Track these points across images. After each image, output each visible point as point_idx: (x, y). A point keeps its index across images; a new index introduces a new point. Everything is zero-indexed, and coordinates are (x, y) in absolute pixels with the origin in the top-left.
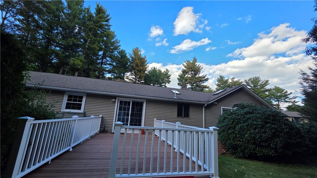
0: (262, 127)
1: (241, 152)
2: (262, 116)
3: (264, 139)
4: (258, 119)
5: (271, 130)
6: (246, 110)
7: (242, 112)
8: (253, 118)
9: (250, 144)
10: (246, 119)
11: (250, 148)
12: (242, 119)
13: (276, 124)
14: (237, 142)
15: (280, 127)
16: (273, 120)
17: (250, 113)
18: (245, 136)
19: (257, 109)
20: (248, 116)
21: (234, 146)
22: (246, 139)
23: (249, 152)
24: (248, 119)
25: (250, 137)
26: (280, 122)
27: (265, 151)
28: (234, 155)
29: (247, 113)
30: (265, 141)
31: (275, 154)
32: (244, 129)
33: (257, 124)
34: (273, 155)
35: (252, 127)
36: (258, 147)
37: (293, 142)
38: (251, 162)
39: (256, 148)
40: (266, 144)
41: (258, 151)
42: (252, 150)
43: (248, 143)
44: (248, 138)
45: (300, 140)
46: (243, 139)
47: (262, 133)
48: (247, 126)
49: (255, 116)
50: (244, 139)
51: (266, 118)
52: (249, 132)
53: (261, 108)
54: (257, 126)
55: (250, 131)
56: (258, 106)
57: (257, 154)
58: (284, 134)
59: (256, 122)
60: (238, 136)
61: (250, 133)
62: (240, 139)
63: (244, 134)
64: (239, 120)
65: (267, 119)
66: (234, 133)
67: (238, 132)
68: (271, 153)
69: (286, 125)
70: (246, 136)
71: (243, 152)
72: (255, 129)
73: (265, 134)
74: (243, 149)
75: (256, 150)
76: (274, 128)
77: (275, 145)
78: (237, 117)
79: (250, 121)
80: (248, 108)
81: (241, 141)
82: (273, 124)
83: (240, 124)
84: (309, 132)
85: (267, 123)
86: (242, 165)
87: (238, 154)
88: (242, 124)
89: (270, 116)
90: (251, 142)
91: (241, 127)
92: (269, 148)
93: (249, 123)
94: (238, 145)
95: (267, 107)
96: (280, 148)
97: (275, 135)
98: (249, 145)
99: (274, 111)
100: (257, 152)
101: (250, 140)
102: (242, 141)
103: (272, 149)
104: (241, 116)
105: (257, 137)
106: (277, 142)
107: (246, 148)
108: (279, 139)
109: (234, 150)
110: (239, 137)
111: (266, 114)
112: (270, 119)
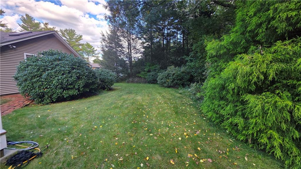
0: (69, 73)
1: (48, 98)
2: (70, 63)
3: (70, 83)
4: (66, 66)
5: (76, 74)
6: (54, 57)
7: (51, 58)
8: (61, 65)
9: (58, 89)
10: (55, 65)
11: (57, 93)
12: (50, 65)
13: (80, 70)
14: (44, 89)
15: (83, 72)
16: (78, 66)
17: (59, 60)
18: (53, 82)
19: (66, 57)
20: (56, 63)
21: (40, 94)
22: (53, 85)
23: (57, 96)
24: (56, 65)
25: (58, 82)
26: (83, 68)
27: (71, 92)
28: (40, 103)
29: (55, 60)
30: (71, 84)
31: (78, 93)
32: (52, 76)
33: (65, 70)
34: (76, 94)
35: (61, 73)
36: (65, 90)
37: (90, 82)
38: (58, 104)
39: (63, 91)
40: (72, 86)
41: (65, 94)
42: (60, 94)
43: (56, 88)
44: (56, 84)
45: (95, 80)
46: (50, 85)
47: (69, 77)
48: (55, 72)
49: (64, 63)
50: (52, 85)
51: (73, 65)
52: (57, 78)
53: (70, 56)
54: (65, 72)
55: (58, 77)
56: (67, 54)
57: (64, 96)
58: (85, 77)
59: (64, 68)
60: (45, 83)
61: (57, 79)
62: (48, 86)
63: (52, 80)
64: (46, 67)
65: (74, 66)
66: (40, 81)
67: (45, 79)
68: (75, 93)
69: (87, 70)
70: (54, 82)
71: (51, 97)
72: (63, 74)
73: (71, 78)
74: (50, 95)
75: (63, 93)
76: (78, 73)
77: (79, 86)
78: (44, 64)
79: (58, 68)
80: (57, 55)
81: (48, 88)
82: (78, 69)
83: (47, 71)
84: (100, 75)
85: (73, 69)
86: (48, 109)
87: (45, 101)
88: (50, 71)
89: (76, 62)
90: (58, 87)
91: (48, 75)
92: (74, 89)
93: (57, 70)
94: (45, 92)
95: (75, 56)
96: (82, 88)
97: (78, 78)
98: (57, 90)
99: (80, 59)
100: (64, 95)
101: (58, 85)
102: (50, 88)
103: (76, 90)
104: (49, 63)
105: (64, 82)
106: (80, 83)
107: (54, 93)
108: (82, 81)
109: (40, 99)
110: (46, 85)
111: (73, 61)
112: (76, 66)
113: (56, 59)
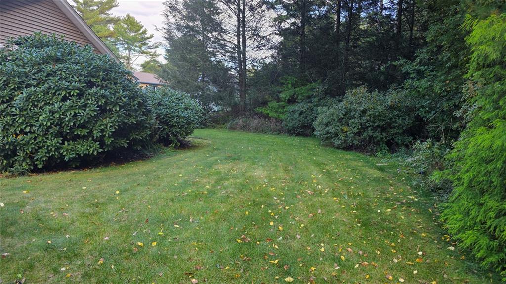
0: (80, 96)
1: (24, 160)
2: (82, 69)
3: (82, 122)
4: (73, 77)
5: (97, 100)
6: (44, 52)
7: (36, 55)
8: (61, 74)
9: (50, 137)
10: (45, 74)
11: (48, 146)
12: (34, 74)
13: (109, 88)
14: (17, 135)
15: (114, 94)
16: (104, 80)
17: (57, 60)
18: (38, 118)
19: (75, 53)
20: (50, 67)
21: (7, 147)
22: (40, 126)
23: (46, 156)
24: (48, 75)
25: (52, 119)
26: (115, 84)
27: (83, 148)
28: (6, 171)
29: (46, 61)
30: (82, 126)
31: (100, 150)
32: (38, 101)
33: (70, 88)
34: (95, 153)
35: (59, 95)
36: (68, 141)
37: (132, 122)
38: (49, 176)
39: (63, 143)
40: (85, 132)
41: (67, 150)
42: (53, 149)
43: (46, 134)
44: (45, 124)
45: (144, 117)
46: (31, 126)
47: (79, 108)
48: (46, 93)
49: (68, 68)
50: (35, 126)
51: (90, 74)
52: (48, 108)
53: (84, 50)
54: (69, 93)
55: (53, 104)
56: (78, 45)
57: (64, 156)
58: (121, 107)
59: (69, 82)
60: (20, 121)
61: (50, 111)
62: (25, 128)
63: (37, 113)
64: (24, 78)
65: (93, 77)
66: (8, 114)
67: (21, 110)
68: (92, 149)
69: (125, 89)
70: (41, 118)
71: (31, 158)
72: (64, 99)
73: (85, 110)
74: (31, 152)
75: (62, 148)
76: (103, 96)
77: (102, 131)
78: (21, 69)
79: (52, 81)
80: (52, 46)
81: (26, 134)
82: (102, 87)
83: (26, 88)
84: (159, 104)
85: (91, 85)
86: (23, 188)
87: (17, 166)
88: (32, 88)
89: (98, 68)
90: (51, 131)
91: (28, 98)
92: (90, 139)
93: (50, 87)
94: (19, 144)
95: (98, 51)
96: (109, 137)
97: (103, 110)
98: (47, 138)
99: (109, 60)
100: (65, 153)
101: (50, 127)
102: (30, 132)
103: (95, 141)
104: (33, 66)
105: (67, 119)
106: (106, 125)
107: (39, 148)
108: (110, 118)
109: (5, 159)
110: (22, 123)
111: (91, 64)
112: (98, 77)
113: (50, 57)
